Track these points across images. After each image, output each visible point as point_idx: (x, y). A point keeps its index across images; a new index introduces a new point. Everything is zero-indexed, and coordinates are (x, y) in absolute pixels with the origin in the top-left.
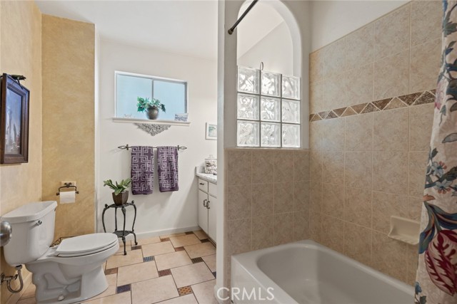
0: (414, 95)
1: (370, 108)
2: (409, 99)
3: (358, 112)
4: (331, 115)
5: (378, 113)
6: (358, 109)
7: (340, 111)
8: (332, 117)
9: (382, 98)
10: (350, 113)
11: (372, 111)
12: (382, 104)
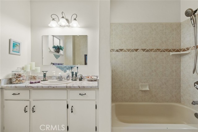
0: (145, 49)
1: (132, 51)
2: (144, 50)
3: (129, 51)
4: (117, 51)
5: (135, 53)
6: (129, 50)
7: (121, 50)
8: (118, 52)
9: (136, 48)
10: (125, 51)
11: (133, 52)
12: (137, 50)
